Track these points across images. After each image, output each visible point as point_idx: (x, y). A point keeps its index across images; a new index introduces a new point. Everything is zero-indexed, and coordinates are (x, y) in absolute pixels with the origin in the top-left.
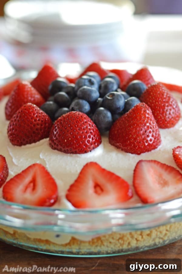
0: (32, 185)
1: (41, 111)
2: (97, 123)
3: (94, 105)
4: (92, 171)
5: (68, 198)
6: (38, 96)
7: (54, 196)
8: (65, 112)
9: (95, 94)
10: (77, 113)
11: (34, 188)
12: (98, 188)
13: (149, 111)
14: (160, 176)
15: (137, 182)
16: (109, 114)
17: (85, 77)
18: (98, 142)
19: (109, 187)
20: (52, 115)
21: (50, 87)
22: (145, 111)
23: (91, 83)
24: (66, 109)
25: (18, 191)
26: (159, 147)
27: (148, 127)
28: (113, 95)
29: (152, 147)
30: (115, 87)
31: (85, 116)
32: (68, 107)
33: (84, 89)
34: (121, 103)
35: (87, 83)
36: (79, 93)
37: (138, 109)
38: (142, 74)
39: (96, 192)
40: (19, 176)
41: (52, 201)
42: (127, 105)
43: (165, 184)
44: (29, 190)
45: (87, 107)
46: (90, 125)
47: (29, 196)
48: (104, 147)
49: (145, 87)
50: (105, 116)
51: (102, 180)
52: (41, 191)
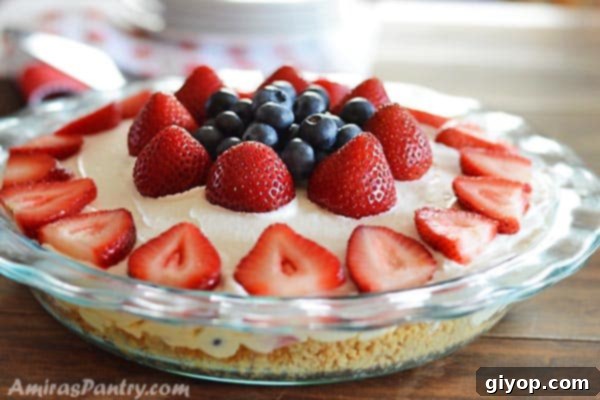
0: (177, 256)
1: (193, 140)
2: (289, 163)
3: (285, 133)
4: (279, 238)
5: (238, 278)
6: (187, 117)
7: (215, 274)
8: (235, 143)
9: (288, 116)
10: (256, 144)
11: (181, 261)
12: (289, 265)
13: (379, 148)
14: (392, 252)
15: (354, 258)
16: (310, 151)
17: (269, 88)
18: (290, 195)
19: (307, 263)
20: (213, 147)
21: (208, 104)
22: (371, 146)
23: (281, 98)
24: (235, 139)
25: (154, 265)
26: (393, 210)
27: (375, 173)
28: (318, 119)
29: (381, 208)
30: (322, 107)
31: (270, 150)
32: (239, 136)
33: (269, 106)
34: (331, 132)
35: (273, 97)
36: (259, 112)
37: (359, 142)
38: (368, 88)
39: (284, 271)
40: (156, 243)
41: (211, 282)
42: (342, 136)
43: (399, 264)
44: (173, 264)
45: (272, 136)
46: (277, 165)
47: (173, 272)
48: (300, 205)
49: (373, 109)
50: (303, 153)
51: (294, 253)
52: (193, 265)
